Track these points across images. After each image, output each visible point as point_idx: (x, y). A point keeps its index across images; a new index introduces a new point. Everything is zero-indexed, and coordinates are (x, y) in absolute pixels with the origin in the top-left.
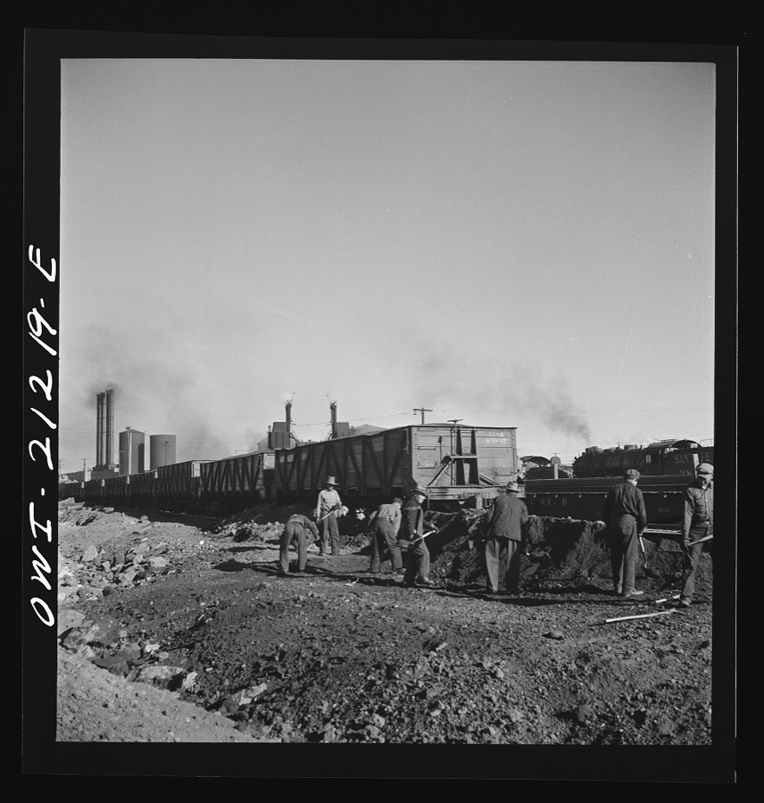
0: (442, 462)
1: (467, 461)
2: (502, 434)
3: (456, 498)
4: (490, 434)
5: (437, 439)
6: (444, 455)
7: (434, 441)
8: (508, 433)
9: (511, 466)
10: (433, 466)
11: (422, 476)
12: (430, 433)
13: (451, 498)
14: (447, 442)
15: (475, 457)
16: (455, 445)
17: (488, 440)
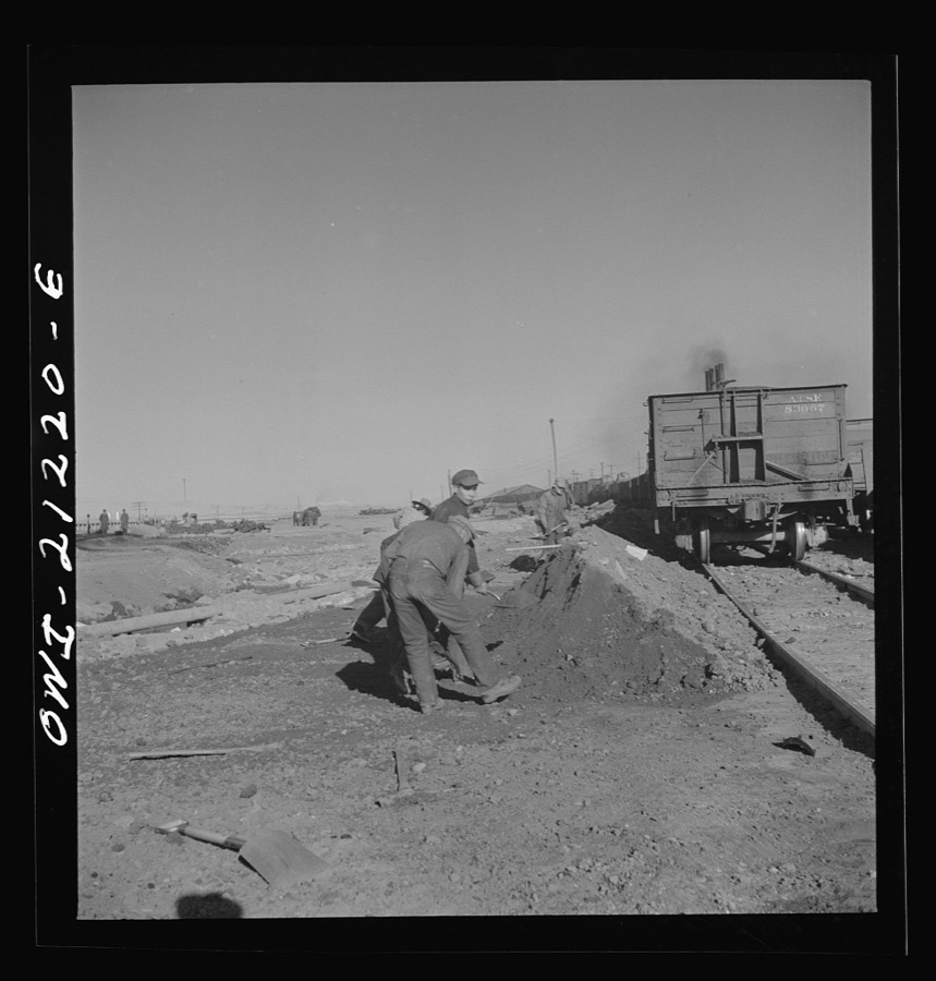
0: (705, 449)
1: (745, 444)
2: (817, 397)
3: (723, 503)
4: (793, 399)
5: (697, 413)
6: (708, 437)
7: (691, 418)
8: (830, 394)
9: (835, 447)
10: (690, 454)
11: (671, 471)
12: (684, 405)
13: (714, 503)
14: (715, 416)
15: (760, 437)
16: (728, 420)
17: (789, 409)
